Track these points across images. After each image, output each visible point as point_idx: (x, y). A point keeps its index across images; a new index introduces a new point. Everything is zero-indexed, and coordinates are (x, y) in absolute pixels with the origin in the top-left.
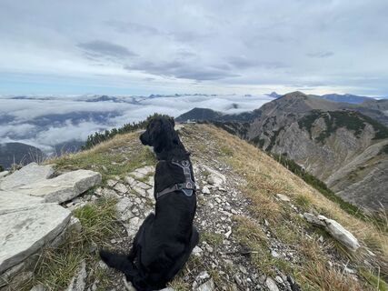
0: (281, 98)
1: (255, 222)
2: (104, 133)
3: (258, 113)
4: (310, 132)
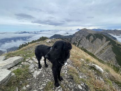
1: (74, 68)
2: (25, 44)
3: (74, 35)
4: (89, 40)
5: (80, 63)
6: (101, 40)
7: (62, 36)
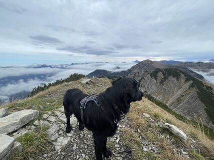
0: (140, 63)
1: (133, 131)
3: (130, 71)
5: (143, 121)
6: (178, 79)
7: (108, 72)
